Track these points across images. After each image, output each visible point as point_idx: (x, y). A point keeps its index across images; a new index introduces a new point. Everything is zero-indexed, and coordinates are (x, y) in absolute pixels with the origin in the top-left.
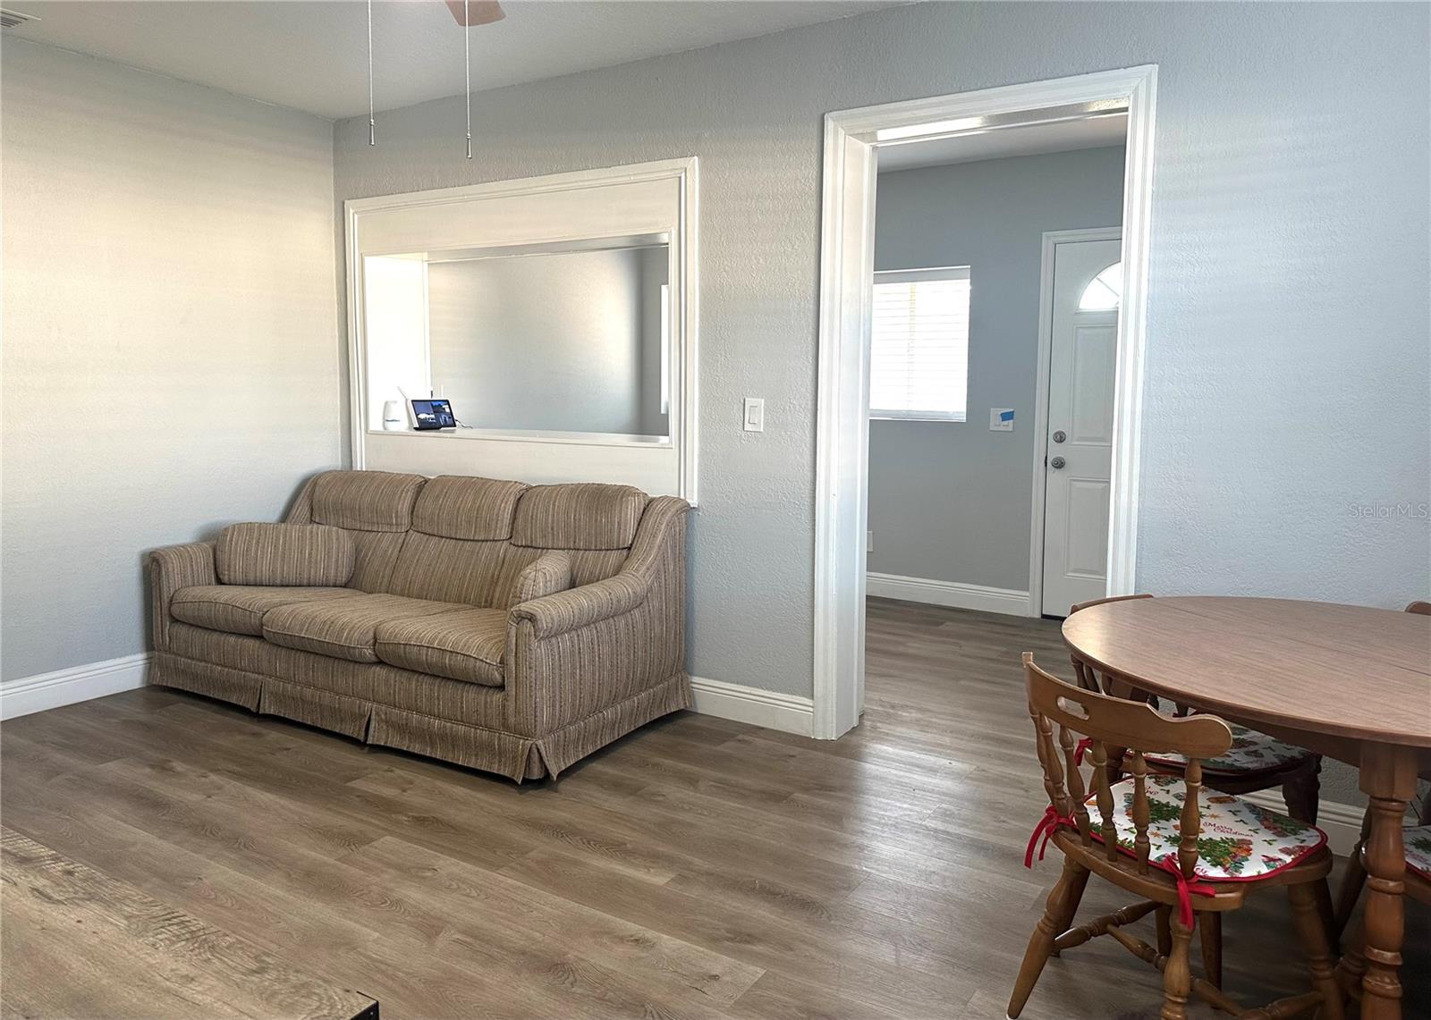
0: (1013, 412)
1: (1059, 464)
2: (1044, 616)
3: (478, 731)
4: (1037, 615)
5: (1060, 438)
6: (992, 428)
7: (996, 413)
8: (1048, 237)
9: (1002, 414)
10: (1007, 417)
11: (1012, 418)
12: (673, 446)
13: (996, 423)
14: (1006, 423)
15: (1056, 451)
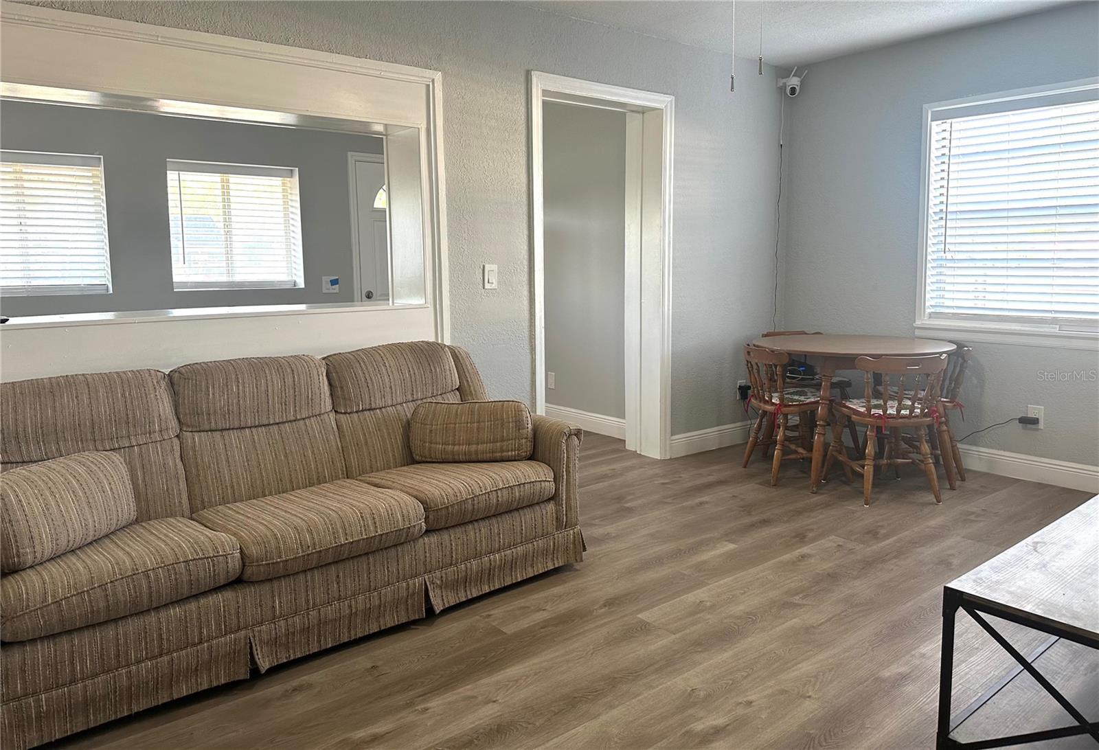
0: (337, 279)
3: (518, 548)
6: (325, 291)
7: (326, 279)
8: (352, 156)
9: (331, 281)
10: (334, 282)
11: (338, 284)
12: (429, 306)
13: (327, 288)
14: (334, 287)
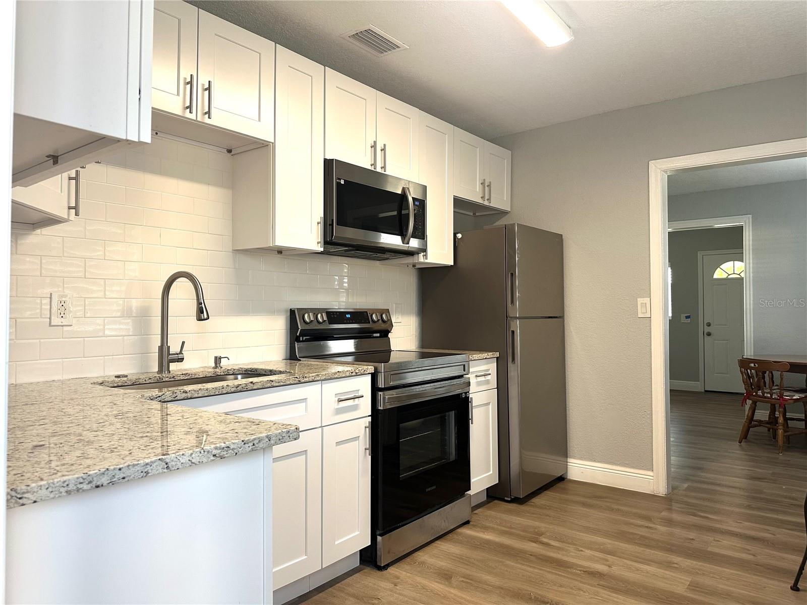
0: (690, 316)
1: (709, 334)
2: (706, 391)
4: (703, 391)
5: (709, 325)
7: (683, 316)
8: (700, 253)
9: (686, 317)
11: (690, 318)
13: (683, 320)
14: (687, 319)
15: (707, 329)
